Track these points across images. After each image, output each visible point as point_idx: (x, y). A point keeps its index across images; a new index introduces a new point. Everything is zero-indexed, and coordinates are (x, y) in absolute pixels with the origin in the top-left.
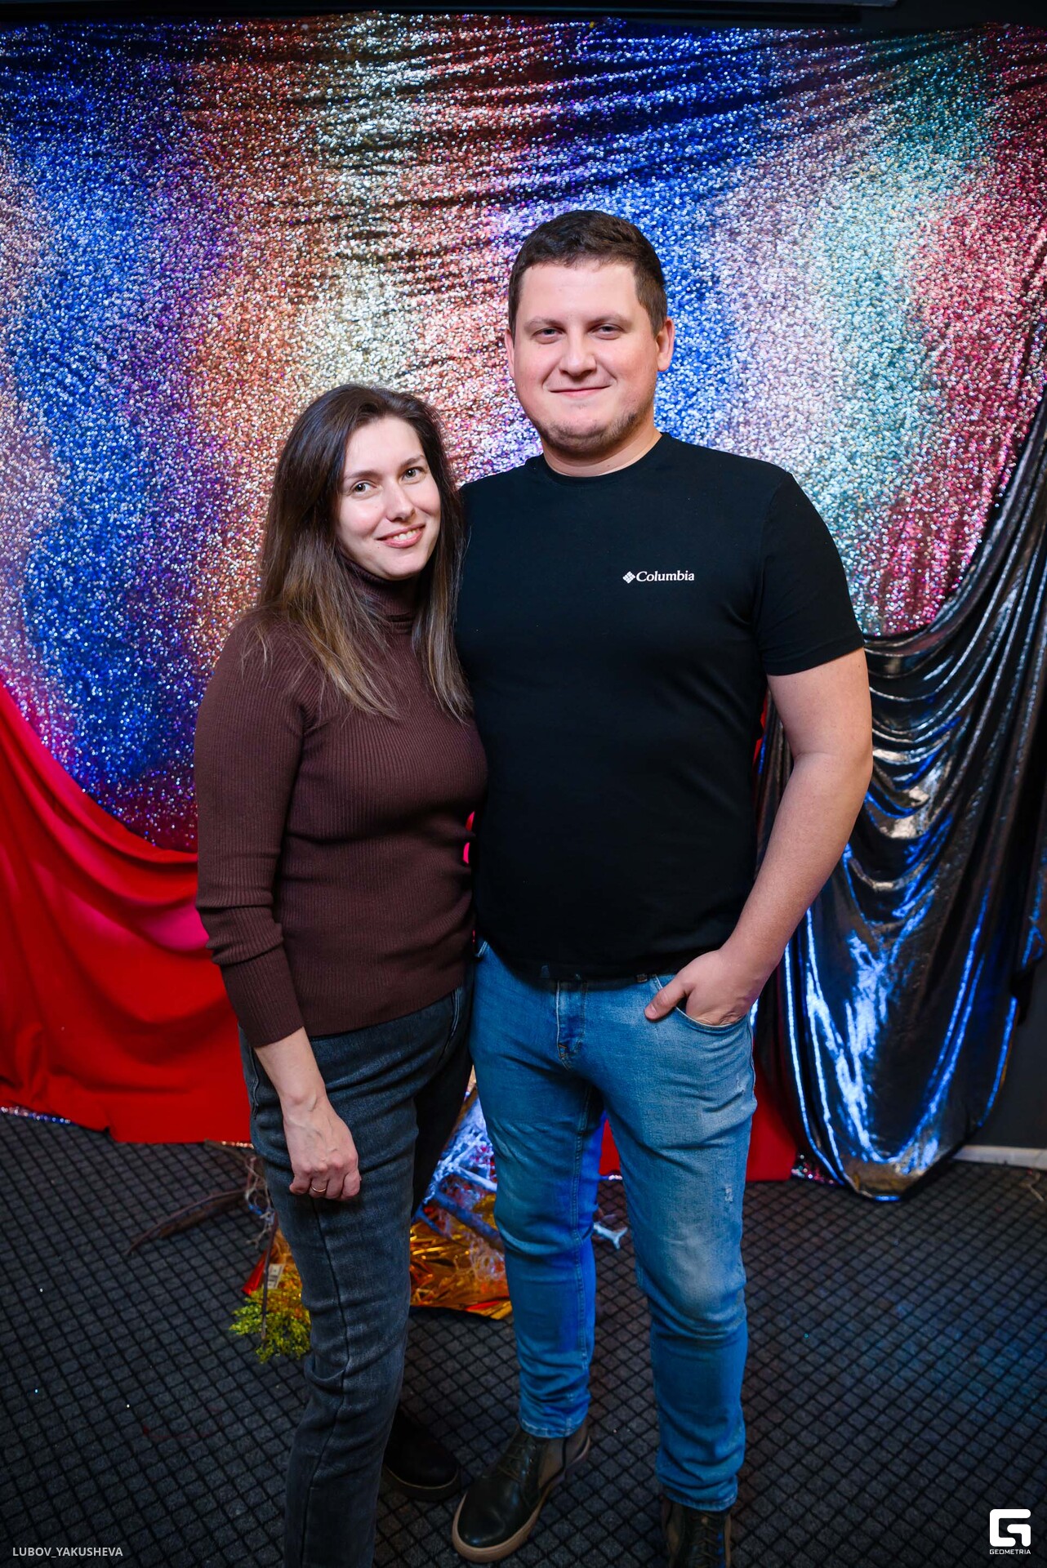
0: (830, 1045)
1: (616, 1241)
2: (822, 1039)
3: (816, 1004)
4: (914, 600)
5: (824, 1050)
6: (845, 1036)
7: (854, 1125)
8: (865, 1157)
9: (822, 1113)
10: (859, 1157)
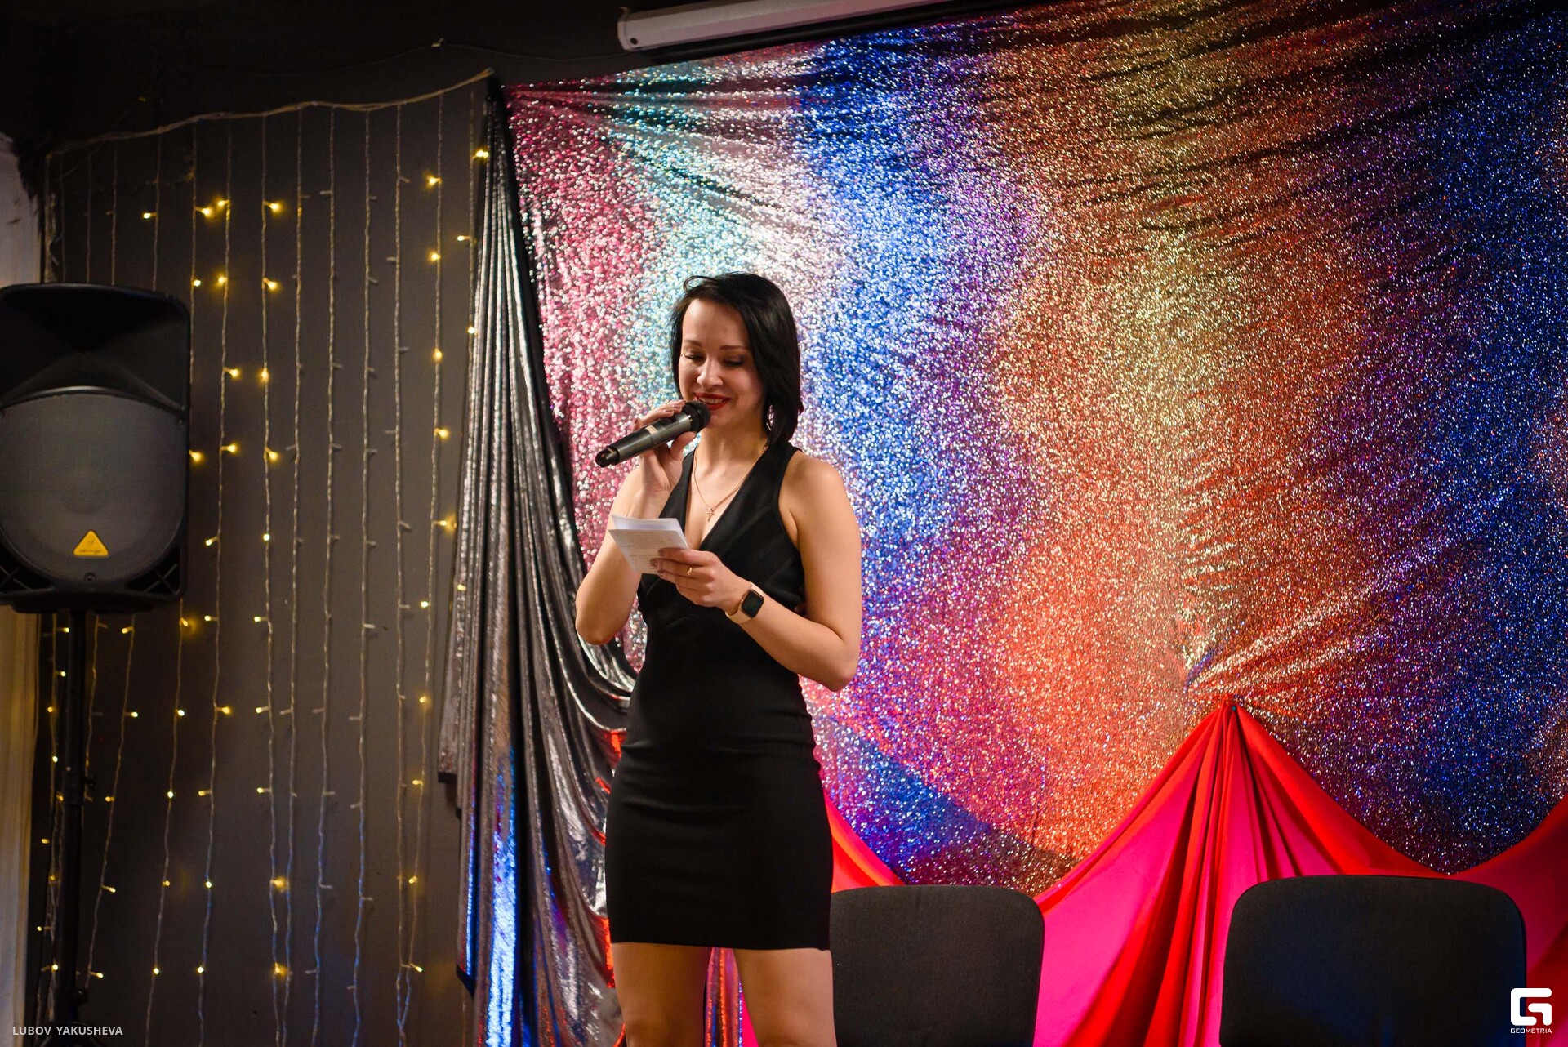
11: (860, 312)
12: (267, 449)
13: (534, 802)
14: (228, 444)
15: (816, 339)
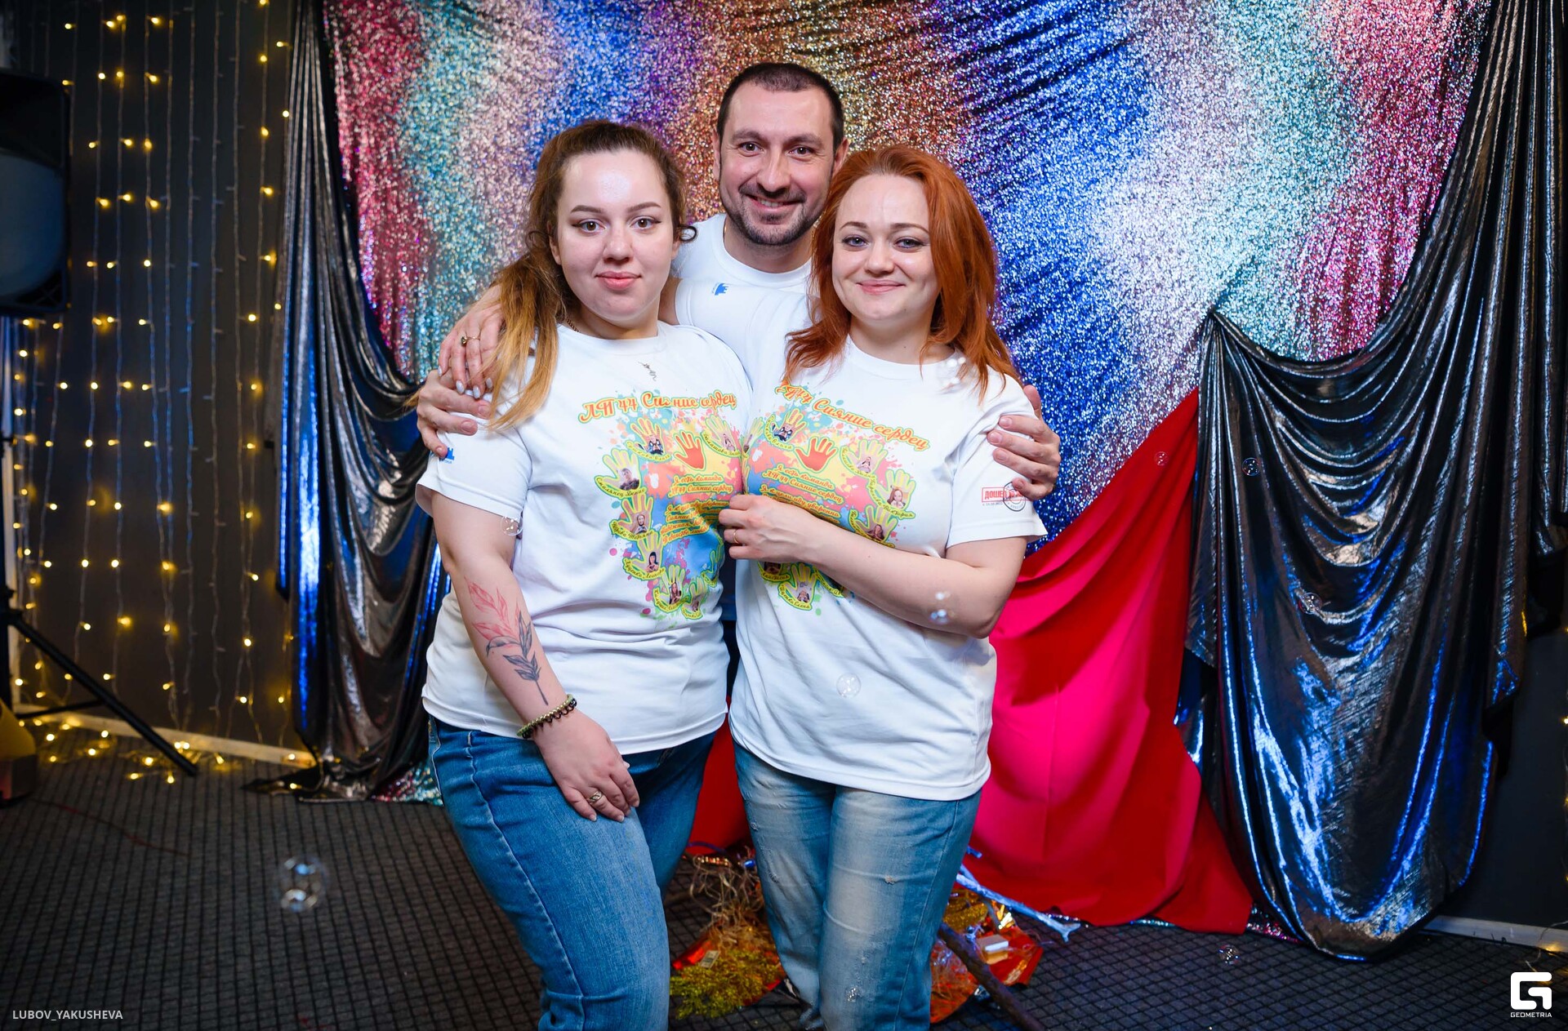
0: (1284, 786)
1: (1065, 935)
2: (1274, 779)
3: (1266, 742)
4: (1344, 329)
5: (1276, 791)
6: (1300, 780)
7: (1315, 877)
8: (1327, 912)
9: (1277, 859)
10: (1321, 912)
11: (572, 109)
12: (148, 198)
13: (330, 467)
14: (124, 193)
15: (539, 129)
